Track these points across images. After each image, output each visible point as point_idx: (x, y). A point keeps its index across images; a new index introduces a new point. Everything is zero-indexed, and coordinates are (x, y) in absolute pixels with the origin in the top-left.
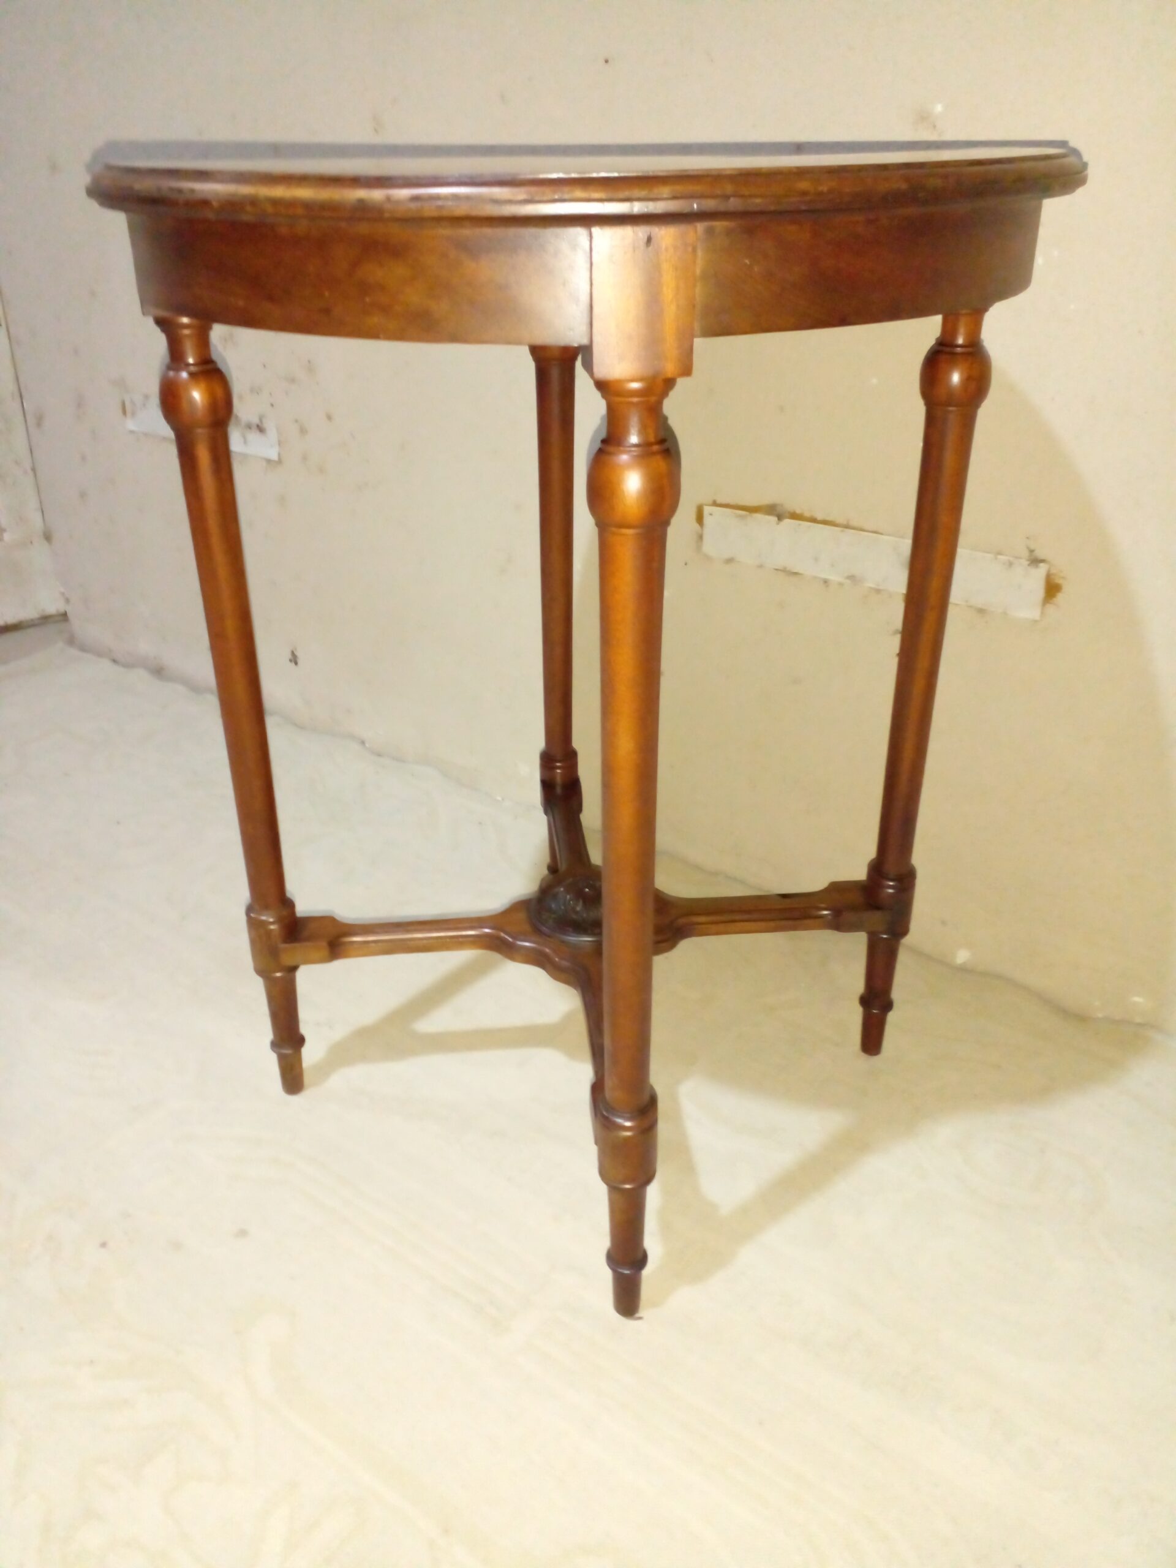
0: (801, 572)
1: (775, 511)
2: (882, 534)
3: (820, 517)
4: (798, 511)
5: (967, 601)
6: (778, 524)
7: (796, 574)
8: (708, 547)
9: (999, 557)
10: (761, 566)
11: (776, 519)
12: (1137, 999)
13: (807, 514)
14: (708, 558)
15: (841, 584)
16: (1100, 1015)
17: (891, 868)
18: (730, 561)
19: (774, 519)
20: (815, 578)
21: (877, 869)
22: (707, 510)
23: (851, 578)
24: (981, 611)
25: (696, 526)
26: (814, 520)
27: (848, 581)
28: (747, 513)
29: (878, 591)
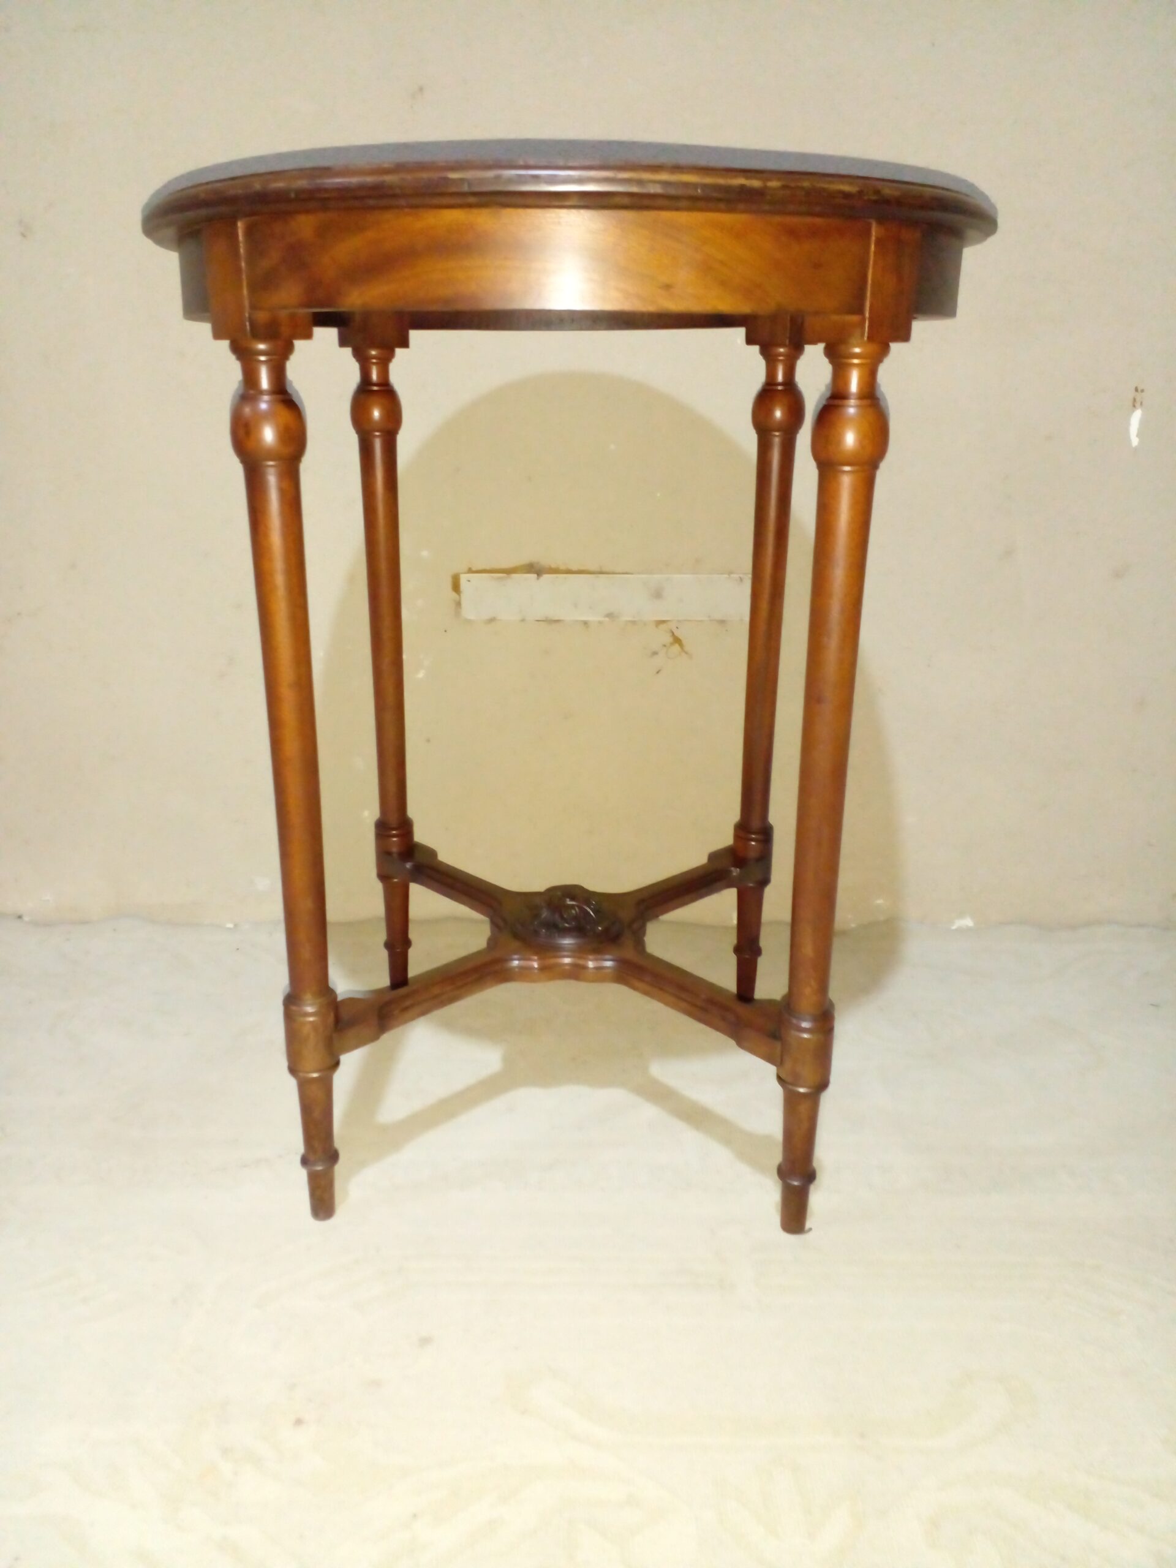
0: (561, 618)
1: (535, 569)
2: (632, 574)
3: (574, 568)
4: (553, 566)
5: (709, 617)
6: (538, 579)
7: (557, 621)
8: (469, 611)
9: (732, 575)
10: (523, 620)
11: (536, 575)
12: (880, 901)
13: (562, 567)
14: (469, 622)
15: (600, 623)
16: (853, 925)
17: (756, 824)
18: (492, 620)
19: (534, 576)
20: (577, 621)
21: (742, 829)
22: (464, 578)
23: (610, 615)
24: (722, 622)
25: (454, 595)
26: (569, 572)
27: (607, 619)
28: (505, 575)
29: (634, 623)
